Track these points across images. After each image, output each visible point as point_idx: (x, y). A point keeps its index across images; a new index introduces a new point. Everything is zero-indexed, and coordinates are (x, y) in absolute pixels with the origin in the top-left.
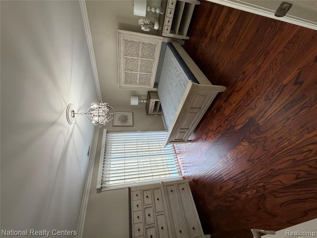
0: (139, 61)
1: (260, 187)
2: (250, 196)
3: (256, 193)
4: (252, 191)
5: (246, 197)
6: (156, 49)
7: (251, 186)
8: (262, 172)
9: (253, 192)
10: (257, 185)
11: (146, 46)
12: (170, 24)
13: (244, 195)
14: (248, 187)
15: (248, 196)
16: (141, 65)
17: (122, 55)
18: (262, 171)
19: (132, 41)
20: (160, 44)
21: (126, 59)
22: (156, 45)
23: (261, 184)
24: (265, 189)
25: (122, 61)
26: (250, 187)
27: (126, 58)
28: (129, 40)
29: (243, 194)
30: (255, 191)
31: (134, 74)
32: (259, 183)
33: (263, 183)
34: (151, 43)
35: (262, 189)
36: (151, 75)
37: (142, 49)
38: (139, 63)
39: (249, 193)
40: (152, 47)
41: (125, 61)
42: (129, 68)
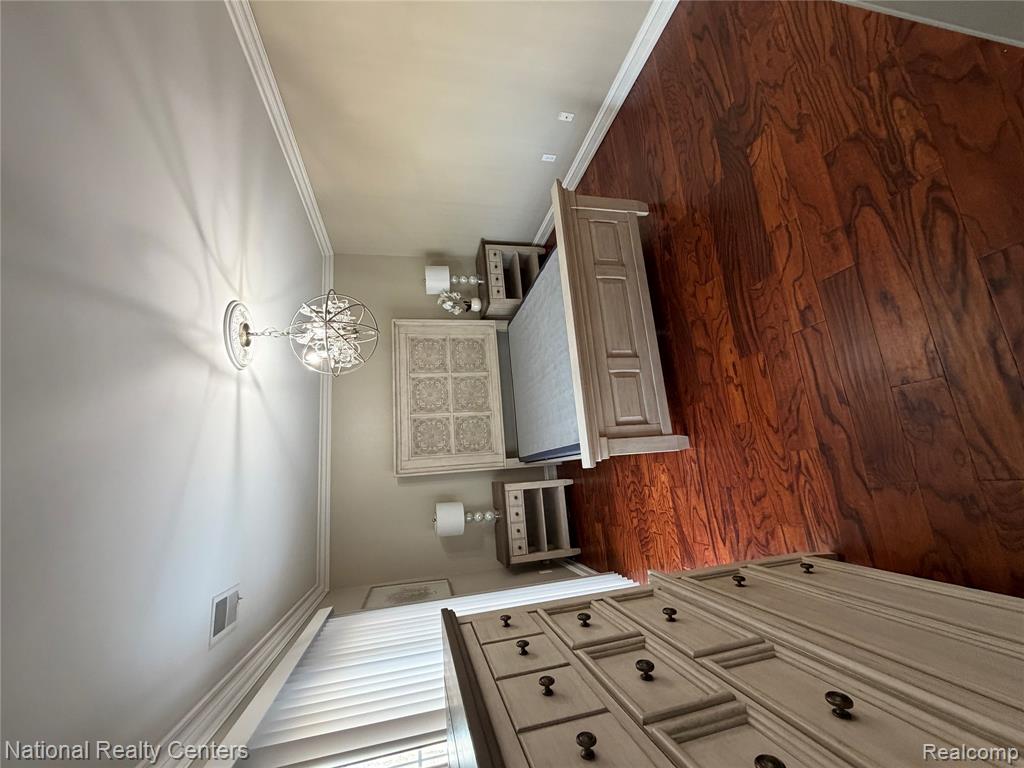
0: (450, 381)
1: (884, 82)
2: (922, 124)
3: (908, 100)
4: (902, 117)
5: (926, 141)
6: (486, 348)
7: (878, 124)
8: (836, 83)
9: (904, 113)
10: (876, 93)
11: (461, 345)
12: (501, 283)
13: (918, 152)
14: (883, 134)
15: (920, 135)
16: (455, 393)
17: (403, 371)
18: (834, 84)
19: (428, 340)
20: (493, 337)
21: (414, 383)
22: (483, 340)
23: (872, 82)
24: (893, 64)
25: (404, 390)
26: (883, 127)
27: (413, 379)
28: (421, 337)
29: (913, 163)
30: (899, 103)
31: (440, 421)
32: (871, 88)
33: (870, 71)
34: (472, 337)
35: (891, 76)
36: (488, 417)
37: (453, 353)
38: (450, 387)
39: (907, 133)
40: (477, 346)
41: (411, 388)
42: (422, 404)
